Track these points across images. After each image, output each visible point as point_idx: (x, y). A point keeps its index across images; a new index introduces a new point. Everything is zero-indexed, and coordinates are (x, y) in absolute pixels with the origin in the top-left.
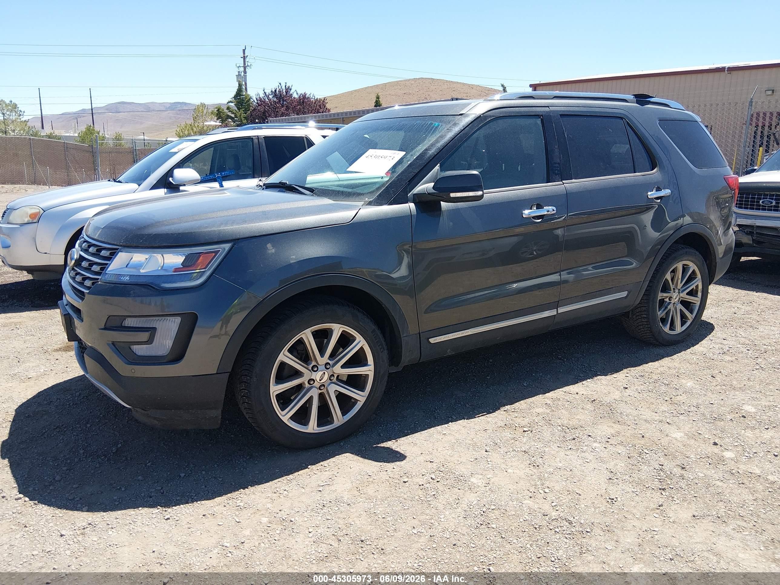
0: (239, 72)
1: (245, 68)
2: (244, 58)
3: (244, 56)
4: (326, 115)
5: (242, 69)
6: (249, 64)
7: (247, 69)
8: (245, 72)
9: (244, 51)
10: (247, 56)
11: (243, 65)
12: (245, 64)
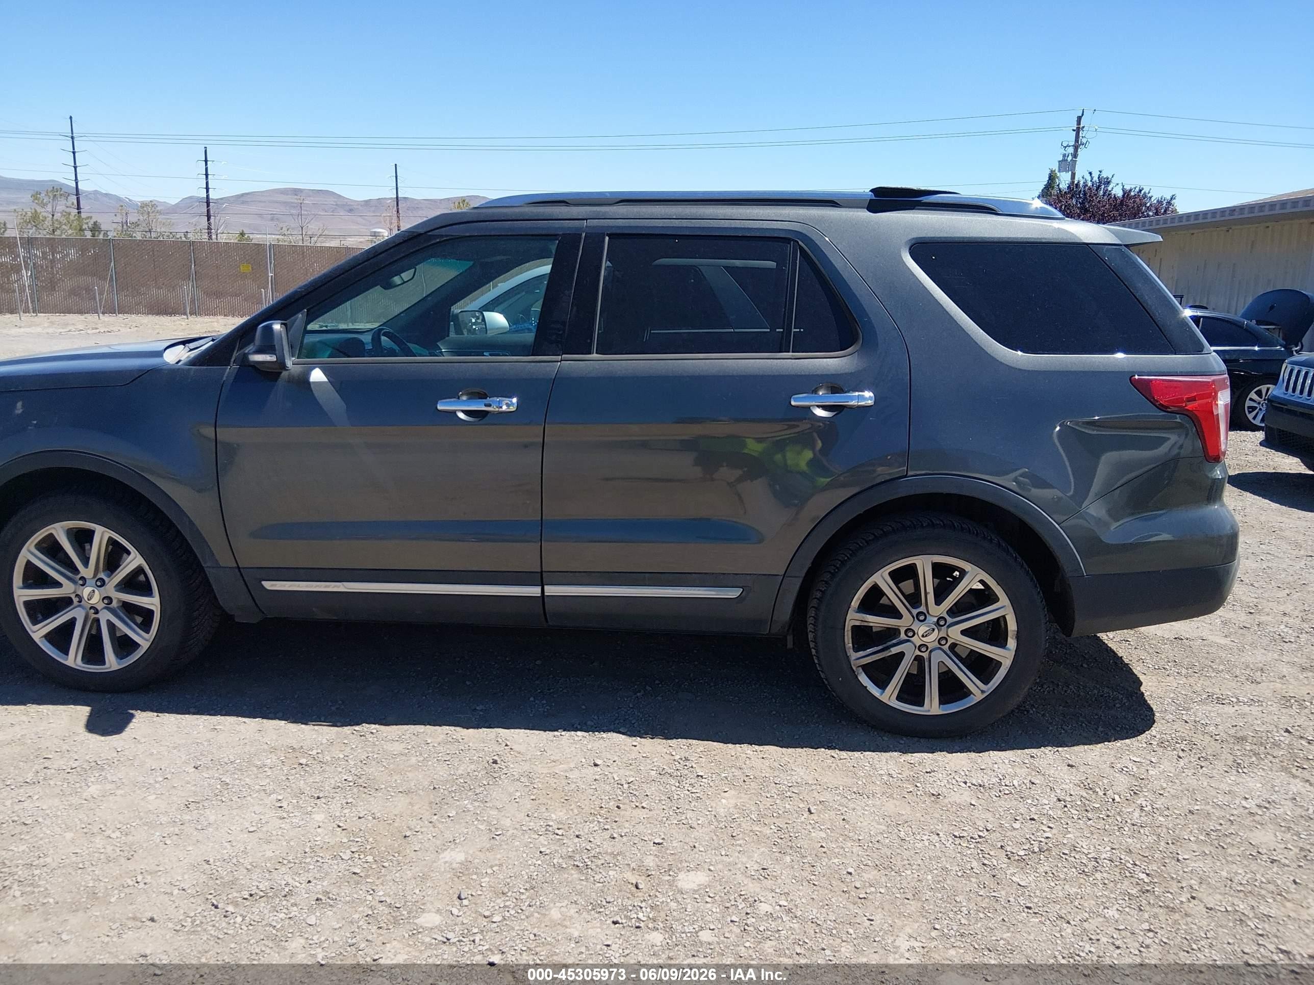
0: (1064, 155)
1: (1076, 148)
2: (1078, 131)
3: (1078, 128)
4: (1165, 221)
5: (1071, 150)
6: (1084, 141)
7: (1079, 150)
8: (1075, 155)
9: (1079, 119)
10: (1083, 127)
11: (1072, 143)
12: (1077, 140)
